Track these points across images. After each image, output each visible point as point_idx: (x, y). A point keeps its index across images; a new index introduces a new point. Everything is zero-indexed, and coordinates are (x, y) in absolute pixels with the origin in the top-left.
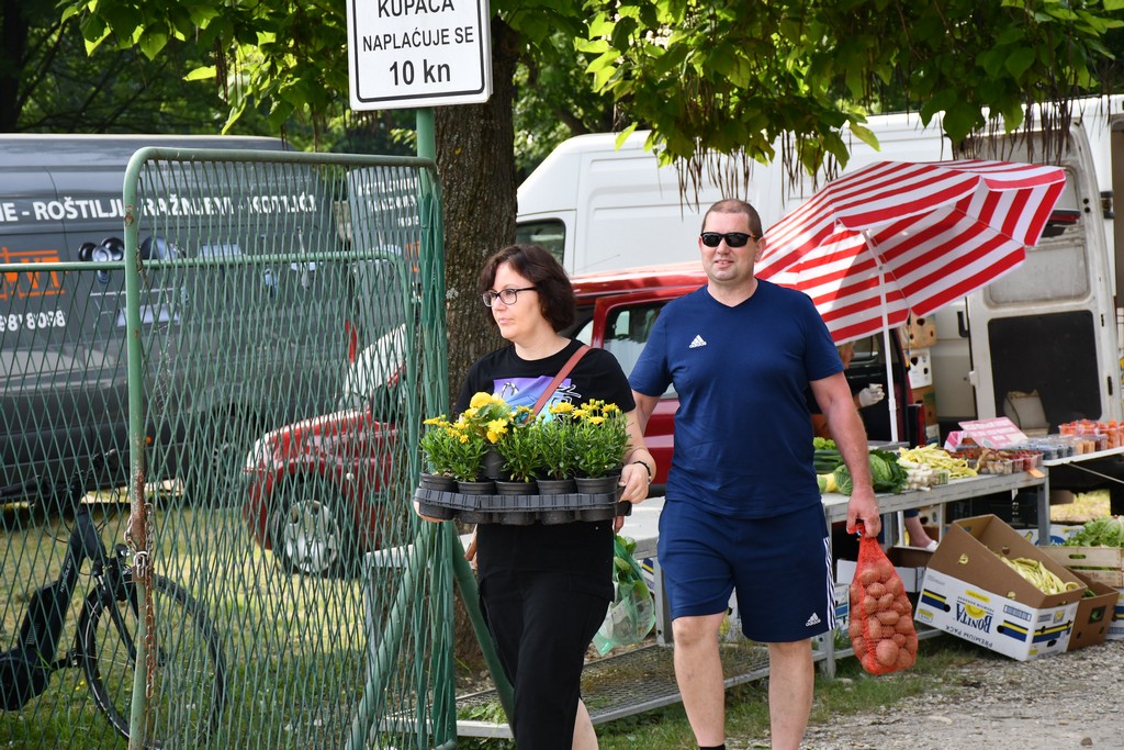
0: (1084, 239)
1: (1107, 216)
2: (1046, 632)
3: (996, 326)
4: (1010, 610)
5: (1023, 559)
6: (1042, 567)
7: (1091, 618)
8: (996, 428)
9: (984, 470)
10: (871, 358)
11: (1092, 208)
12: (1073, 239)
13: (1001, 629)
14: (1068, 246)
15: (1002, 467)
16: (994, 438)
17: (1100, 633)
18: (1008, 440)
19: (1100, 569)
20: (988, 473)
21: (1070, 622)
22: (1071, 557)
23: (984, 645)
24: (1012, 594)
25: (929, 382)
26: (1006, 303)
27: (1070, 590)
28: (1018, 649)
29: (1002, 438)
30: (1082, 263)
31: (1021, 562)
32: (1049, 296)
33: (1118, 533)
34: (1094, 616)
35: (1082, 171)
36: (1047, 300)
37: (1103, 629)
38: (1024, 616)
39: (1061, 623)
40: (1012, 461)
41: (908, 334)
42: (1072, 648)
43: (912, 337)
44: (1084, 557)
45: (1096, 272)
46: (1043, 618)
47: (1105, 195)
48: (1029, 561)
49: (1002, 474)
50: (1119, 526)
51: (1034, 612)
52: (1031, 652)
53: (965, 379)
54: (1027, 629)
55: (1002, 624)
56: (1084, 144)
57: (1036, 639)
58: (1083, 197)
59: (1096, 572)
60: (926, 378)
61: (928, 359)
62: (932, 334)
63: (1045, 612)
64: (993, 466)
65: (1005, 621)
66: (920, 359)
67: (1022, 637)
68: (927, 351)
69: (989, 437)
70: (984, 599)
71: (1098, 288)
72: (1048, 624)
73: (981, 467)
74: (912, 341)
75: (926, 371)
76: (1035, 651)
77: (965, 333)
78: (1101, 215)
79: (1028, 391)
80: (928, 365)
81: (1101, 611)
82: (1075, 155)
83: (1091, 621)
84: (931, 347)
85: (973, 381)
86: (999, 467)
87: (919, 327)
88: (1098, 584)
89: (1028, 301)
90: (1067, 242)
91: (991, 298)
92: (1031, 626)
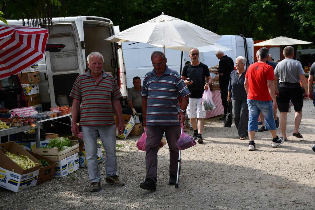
0: (77, 54)
1: (83, 48)
2: (25, 181)
3: (55, 77)
4: (12, 175)
5: (22, 156)
6: (28, 159)
7: (45, 173)
8: (27, 110)
9: (13, 126)
10: (13, 86)
11: (78, 46)
12: (74, 54)
13: (9, 182)
14: (73, 56)
15: (19, 125)
16: (25, 113)
17: (50, 176)
18: (30, 114)
19: (52, 155)
20: (15, 127)
21: (36, 176)
22: (44, 152)
23: (4, 187)
24: (13, 170)
25: (38, 92)
26: (58, 71)
27: (36, 166)
28: (15, 189)
29: (28, 113)
30: (77, 60)
31: (22, 157)
32: (68, 69)
33: (60, 143)
34: (47, 172)
35: (75, 35)
36: (68, 70)
37: (51, 175)
38: (17, 177)
39: (32, 177)
40: (23, 122)
41: (31, 79)
42: (38, 184)
43: (32, 80)
44: (47, 152)
45: (80, 63)
46: (23, 178)
47: (82, 42)
48: (25, 156)
49: (19, 127)
50: (61, 141)
51: (20, 176)
52: (19, 189)
53: (47, 92)
54: (18, 182)
55: (10, 180)
56: (76, 28)
57: (21, 185)
58: (76, 43)
59: (51, 156)
60: (37, 92)
61: (38, 86)
62: (39, 79)
63: (24, 175)
64: (16, 124)
65: (11, 179)
66: (35, 86)
67: (16, 184)
68: (38, 84)
69: (23, 113)
70: (4, 172)
71: (81, 67)
72: (26, 179)
73: (12, 125)
74: (32, 81)
75: (37, 89)
76: (21, 188)
77: (46, 79)
78: (81, 48)
79: (64, 95)
80: (38, 88)
81: (50, 170)
82: (73, 31)
83: (46, 174)
84: (39, 83)
85: (49, 92)
86: (18, 125)
87: (34, 77)
88: (51, 161)
89: (63, 70)
90: (73, 55)
91: (53, 69)
92: (19, 180)
